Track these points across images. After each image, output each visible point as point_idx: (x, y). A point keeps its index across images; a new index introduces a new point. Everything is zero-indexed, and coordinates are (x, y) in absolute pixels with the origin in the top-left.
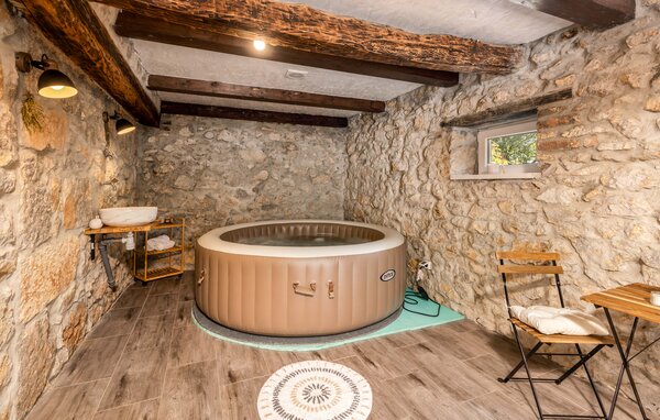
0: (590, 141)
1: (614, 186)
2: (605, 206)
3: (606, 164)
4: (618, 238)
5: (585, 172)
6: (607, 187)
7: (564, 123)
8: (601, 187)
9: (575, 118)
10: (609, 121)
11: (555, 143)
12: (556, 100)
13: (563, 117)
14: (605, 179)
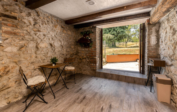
0: (22, 34)
1: (28, 46)
2: (26, 51)
3: (26, 41)
4: (29, 59)
5: (21, 42)
6: (27, 47)
7: (14, 27)
8: (25, 47)
9: (18, 26)
10: (27, 31)
11: (11, 32)
12: (11, 18)
13: (14, 25)
14: (26, 45)
